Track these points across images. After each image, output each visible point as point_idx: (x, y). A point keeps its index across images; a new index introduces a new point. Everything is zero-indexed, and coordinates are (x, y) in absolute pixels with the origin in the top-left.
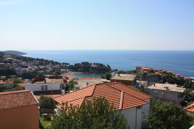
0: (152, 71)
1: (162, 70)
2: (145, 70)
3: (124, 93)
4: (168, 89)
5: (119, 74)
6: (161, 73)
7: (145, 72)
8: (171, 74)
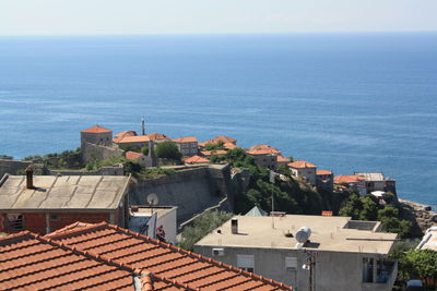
0: (171, 153)
1: (221, 145)
2: (128, 147)
3: (153, 279)
4: (308, 243)
5: (29, 175)
6: (216, 160)
7: (133, 156)
8: (271, 162)
